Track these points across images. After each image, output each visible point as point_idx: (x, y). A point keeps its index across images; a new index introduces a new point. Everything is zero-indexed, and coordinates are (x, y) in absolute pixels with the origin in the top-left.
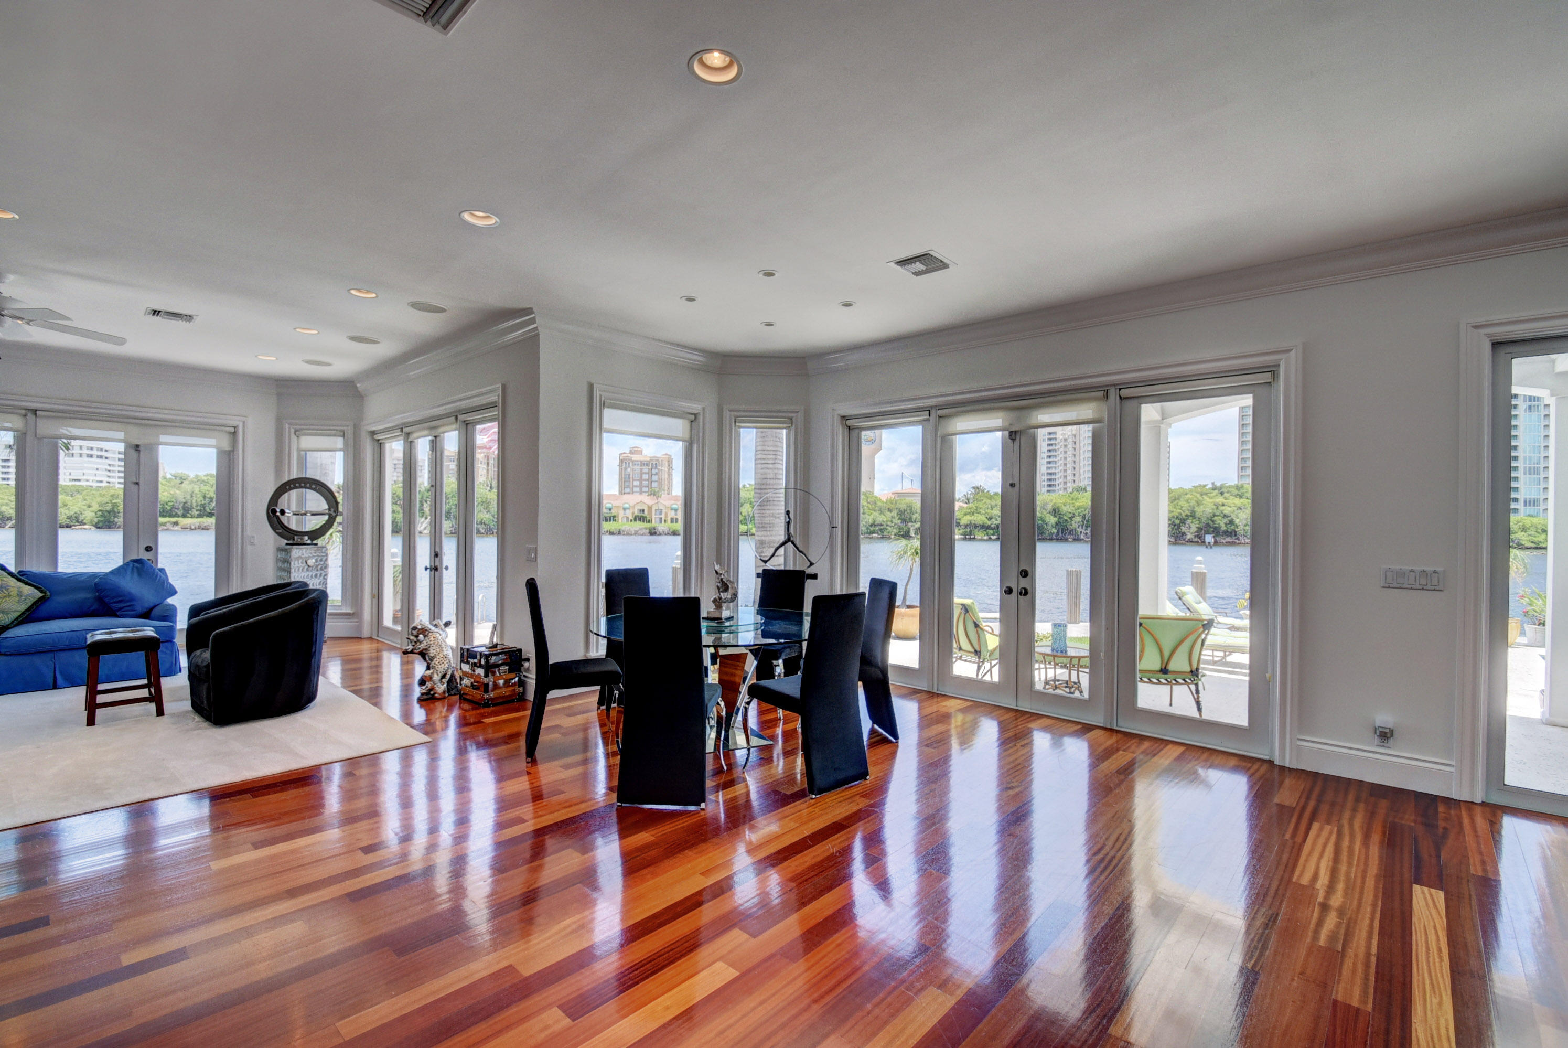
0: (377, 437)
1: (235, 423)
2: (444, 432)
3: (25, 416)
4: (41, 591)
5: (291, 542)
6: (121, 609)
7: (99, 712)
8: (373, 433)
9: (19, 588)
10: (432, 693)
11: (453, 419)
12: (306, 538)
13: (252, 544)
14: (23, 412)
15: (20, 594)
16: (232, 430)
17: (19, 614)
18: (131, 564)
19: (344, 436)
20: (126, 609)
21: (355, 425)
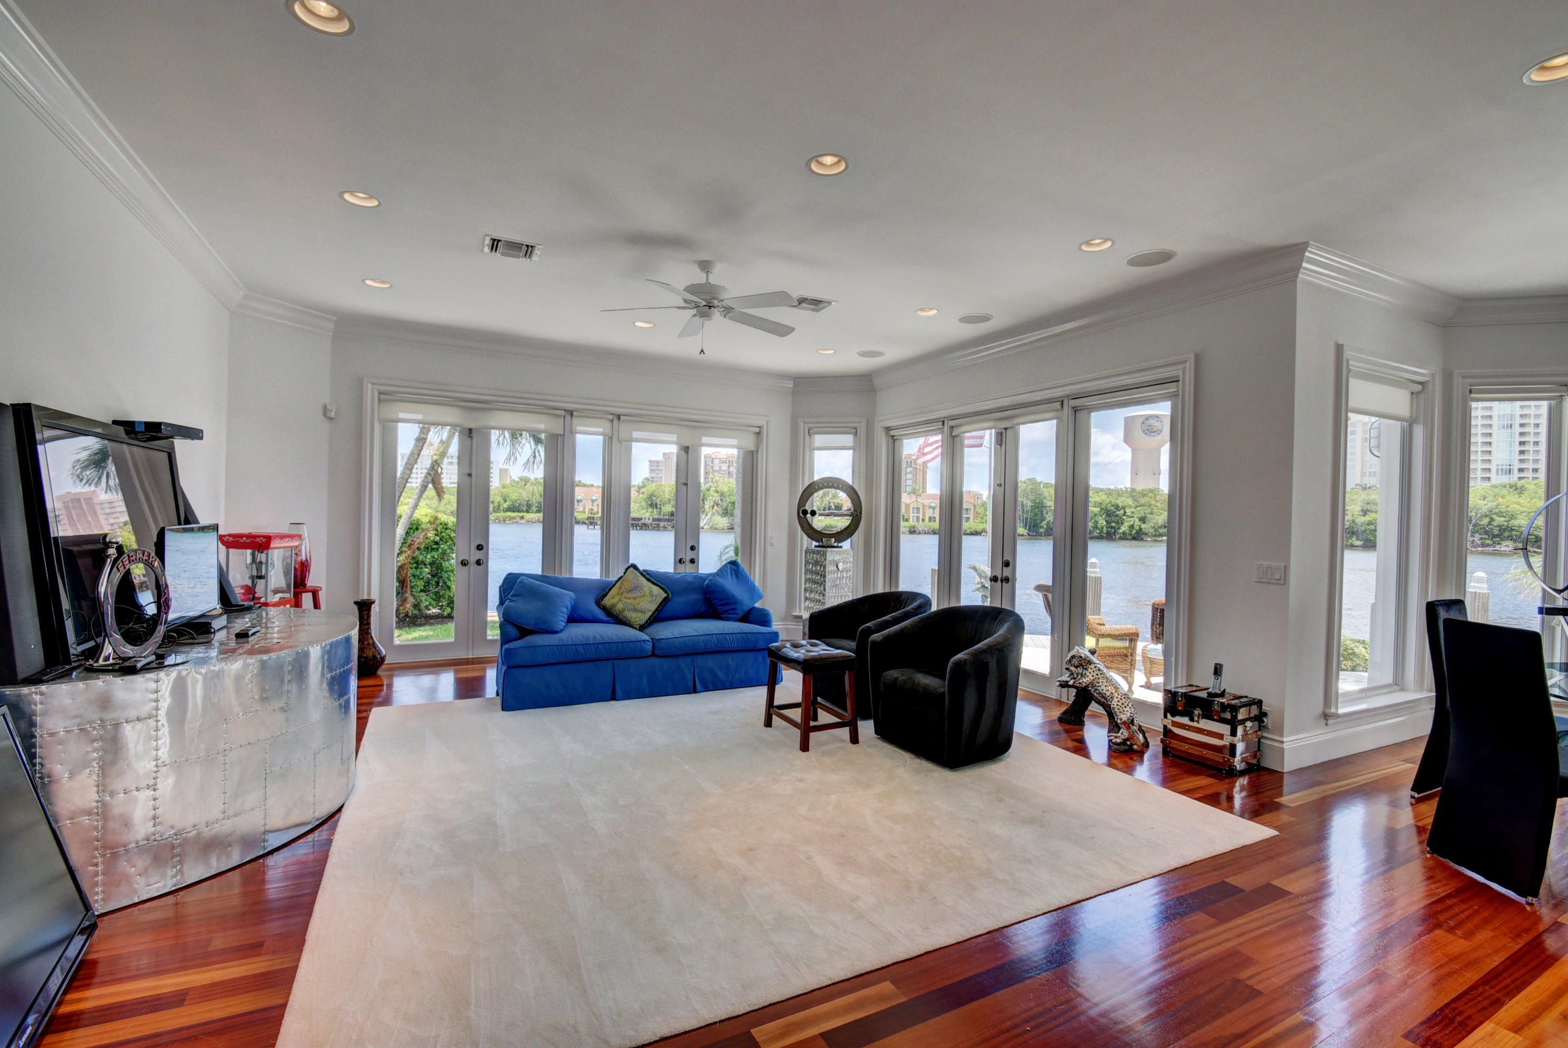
0: (892, 433)
1: (759, 423)
2: (1019, 424)
3: (612, 421)
4: (666, 592)
5: (821, 544)
6: (726, 612)
7: (813, 735)
8: (888, 429)
9: (650, 588)
10: (1128, 743)
11: (1058, 405)
12: (833, 540)
13: (772, 545)
14: (611, 417)
15: (651, 595)
16: (757, 430)
17: (651, 613)
18: (729, 565)
19: (856, 434)
20: (730, 612)
21: (867, 420)
